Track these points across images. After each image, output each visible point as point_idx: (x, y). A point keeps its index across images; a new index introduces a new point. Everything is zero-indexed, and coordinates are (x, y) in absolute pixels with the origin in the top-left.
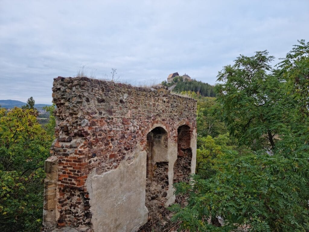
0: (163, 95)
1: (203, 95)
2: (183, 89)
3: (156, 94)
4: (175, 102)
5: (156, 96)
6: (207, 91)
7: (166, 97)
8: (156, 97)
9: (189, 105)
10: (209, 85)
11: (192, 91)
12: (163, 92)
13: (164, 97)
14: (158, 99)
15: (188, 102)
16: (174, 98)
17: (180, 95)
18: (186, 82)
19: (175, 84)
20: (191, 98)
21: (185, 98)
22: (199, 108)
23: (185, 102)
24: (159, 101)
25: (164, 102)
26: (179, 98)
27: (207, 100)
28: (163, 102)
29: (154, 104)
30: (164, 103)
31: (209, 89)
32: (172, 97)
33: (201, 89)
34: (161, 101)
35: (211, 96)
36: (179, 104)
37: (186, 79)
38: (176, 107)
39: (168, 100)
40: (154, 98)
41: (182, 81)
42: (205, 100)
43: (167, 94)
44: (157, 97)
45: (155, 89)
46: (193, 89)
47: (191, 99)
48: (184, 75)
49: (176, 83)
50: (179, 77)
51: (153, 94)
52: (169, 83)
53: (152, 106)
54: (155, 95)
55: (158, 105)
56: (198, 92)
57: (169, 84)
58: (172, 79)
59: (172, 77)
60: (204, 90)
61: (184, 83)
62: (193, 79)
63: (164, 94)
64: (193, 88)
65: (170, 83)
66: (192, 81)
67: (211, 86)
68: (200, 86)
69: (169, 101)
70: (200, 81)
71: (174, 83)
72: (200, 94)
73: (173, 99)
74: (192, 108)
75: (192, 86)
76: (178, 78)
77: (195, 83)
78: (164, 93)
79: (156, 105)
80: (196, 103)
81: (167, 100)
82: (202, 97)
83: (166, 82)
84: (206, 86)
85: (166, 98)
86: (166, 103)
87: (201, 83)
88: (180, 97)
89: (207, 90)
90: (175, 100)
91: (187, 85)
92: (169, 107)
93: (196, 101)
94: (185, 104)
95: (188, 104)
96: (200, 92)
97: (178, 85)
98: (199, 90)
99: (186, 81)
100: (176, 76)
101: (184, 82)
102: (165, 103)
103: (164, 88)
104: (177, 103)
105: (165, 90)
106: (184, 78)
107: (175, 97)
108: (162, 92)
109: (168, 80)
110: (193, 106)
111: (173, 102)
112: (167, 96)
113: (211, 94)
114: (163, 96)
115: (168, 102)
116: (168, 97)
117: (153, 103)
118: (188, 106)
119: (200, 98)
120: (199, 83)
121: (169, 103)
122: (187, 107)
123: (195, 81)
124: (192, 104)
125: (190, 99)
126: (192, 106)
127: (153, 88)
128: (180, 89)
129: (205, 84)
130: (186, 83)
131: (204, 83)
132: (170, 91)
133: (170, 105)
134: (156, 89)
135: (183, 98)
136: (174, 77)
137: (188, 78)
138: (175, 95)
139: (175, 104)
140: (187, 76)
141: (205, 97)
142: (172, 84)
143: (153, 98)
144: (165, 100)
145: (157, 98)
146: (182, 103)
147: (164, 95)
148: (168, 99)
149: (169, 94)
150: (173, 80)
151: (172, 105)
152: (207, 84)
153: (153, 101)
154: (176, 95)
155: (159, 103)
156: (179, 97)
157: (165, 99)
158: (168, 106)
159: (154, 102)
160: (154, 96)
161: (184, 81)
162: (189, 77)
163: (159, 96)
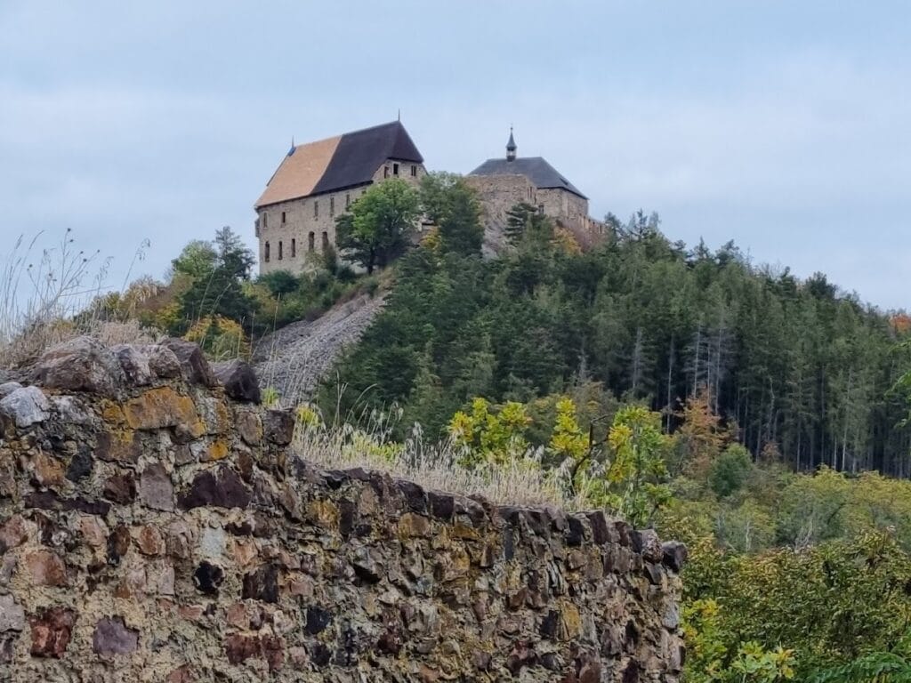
0: (188, 475)
1: (771, 449)
2: (485, 361)
3: (81, 470)
4: (366, 578)
5: (81, 504)
6: (823, 397)
7: (234, 516)
8: (77, 520)
9: (575, 621)
10: (852, 306)
11: (617, 384)
12: (181, 439)
13: (205, 513)
14: (117, 541)
15: (550, 572)
16: (348, 523)
17: (436, 478)
18: (525, 261)
19: (372, 290)
20: (597, 520)
21: (512, 517)
22: (711, 642)
23: (510, 576)
24: (132, 567)
25: (208, 578)
26: (430, 527)
27: (832, 525)
28: (188, 588)
29: (46, 616)
30: (205, 603)
31: (855, 356)
32: (326, 514)
33: (738, 363)
34: (163, 577)
35: (882, 462)
36: (429, 608)
37: (525, 220)
38: (385, 647)
39: (264, 555)
40: (49, 528)
41: (473, 242)
42: (802, 516)
43: (246, 462)
44: (100, 510)
45: (64, 402)
46: (625, 363)
47: (601, 535)
48: (490, 167)
49: (384, 276)
50: (429, 183)
51: (42, 466)
52: (276, 266)
53: (24, 645)
54: (71, 489)
55: (113, 631)
56: (700, 411)
57: (283, 285)
58: (323, 221)
59: (324, 189)
60: (780, 369)
61: (499, 279)
62: (624, 220)
63: (204, 459)
64: (629, 349)
65: (297, 267)
66: (613, 249)
67: (875, 321)
68: (724, 315)
69: (273, 566)
70: (714, 249)
71: (347, 275)
72: (734, 425)
73: (333, 537)
74: (607, 653)
75: (607, 317)
76: (409, 207)
77: (653, 270)
78: (196, 448)
79: (85, 632)
80: (673, 582)
81: (252, 549)
82: (760, 474)
83: (236, 262)
84: (810, 314)
85: (231, 529)
86: (224, 602)
87: (741, 269)
88: (443, 508)
89: (821, 369)
90: (358, 548)
91: (545, 299)
92: (271, 648)
93: (669, 561)
94: (510, 607)
95: (553, 605)
96: (727, 401)
97: (410, 303)
98: (716, 371)
99: (528, 247)
100: (381, 181)
101: (496, 267)
102: (210, 592)
103: (202, 380)
104: (393, 596)
105: (210, 403)
106: (495, 211)
107: (367, 503)
108: (166, 440)
109: (261, 227)
110: (632, 633)
111: (334, 576)
112: (240, 500)
113: (881, 425)
114: (189, 501)
115: (263, 587)
116: (261, 512)
117: (43, 598)
118: (549, 628)
119: (725, 484)
120: (704, 282)
121: (271, 597)
122: (544, 647)
123: (653, 246)
124: (618, 600)
125: (573, 523)
126: (620, 630)
127: (40, 379)
128: (438, 355)
129: (788, 284)
130: (526, 278)
131: (776, 276)
132: (286, 420)
133: (284, 620)
134: (83, 389)
135: (477, 517)
136: (356, 194)
137: (553, 207)
138: (357, 472)
139: (370, 601)
140: (542, 175)
141: (805, 479)
142: (322, 285)
143: (30, 527)
144: (215, 561)
145: (96, 528)
146: (462, 595)
147: (204, 480)
148: (264, 533)
149: (279, 472)
150: (344, 225)
151: (316, 620)
152: (820, 288)
153: (33, 573)
154: (374, 481)
155: (123, 606)
156: (415, 498)
157: (212, 546)
158: (257, 647)
159: (53, 581)
160: (43, 496)
161: (495, 241)
162: (565, 188)
163: (124, 491)
